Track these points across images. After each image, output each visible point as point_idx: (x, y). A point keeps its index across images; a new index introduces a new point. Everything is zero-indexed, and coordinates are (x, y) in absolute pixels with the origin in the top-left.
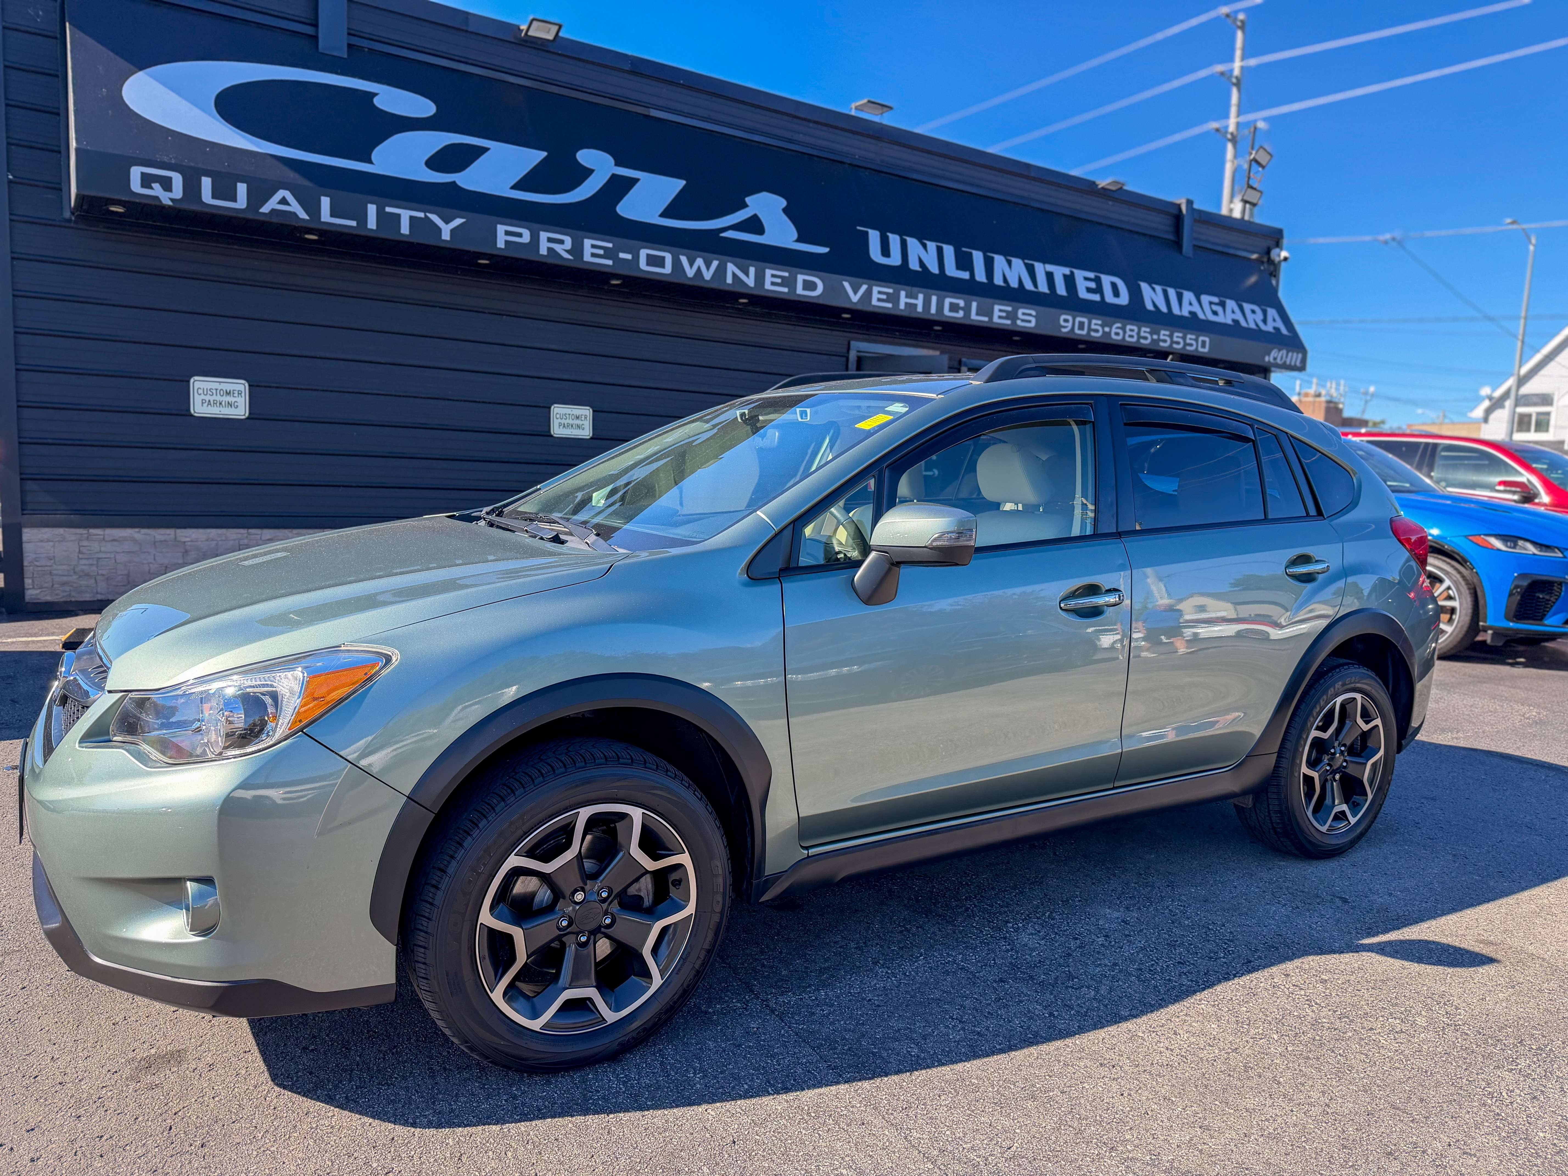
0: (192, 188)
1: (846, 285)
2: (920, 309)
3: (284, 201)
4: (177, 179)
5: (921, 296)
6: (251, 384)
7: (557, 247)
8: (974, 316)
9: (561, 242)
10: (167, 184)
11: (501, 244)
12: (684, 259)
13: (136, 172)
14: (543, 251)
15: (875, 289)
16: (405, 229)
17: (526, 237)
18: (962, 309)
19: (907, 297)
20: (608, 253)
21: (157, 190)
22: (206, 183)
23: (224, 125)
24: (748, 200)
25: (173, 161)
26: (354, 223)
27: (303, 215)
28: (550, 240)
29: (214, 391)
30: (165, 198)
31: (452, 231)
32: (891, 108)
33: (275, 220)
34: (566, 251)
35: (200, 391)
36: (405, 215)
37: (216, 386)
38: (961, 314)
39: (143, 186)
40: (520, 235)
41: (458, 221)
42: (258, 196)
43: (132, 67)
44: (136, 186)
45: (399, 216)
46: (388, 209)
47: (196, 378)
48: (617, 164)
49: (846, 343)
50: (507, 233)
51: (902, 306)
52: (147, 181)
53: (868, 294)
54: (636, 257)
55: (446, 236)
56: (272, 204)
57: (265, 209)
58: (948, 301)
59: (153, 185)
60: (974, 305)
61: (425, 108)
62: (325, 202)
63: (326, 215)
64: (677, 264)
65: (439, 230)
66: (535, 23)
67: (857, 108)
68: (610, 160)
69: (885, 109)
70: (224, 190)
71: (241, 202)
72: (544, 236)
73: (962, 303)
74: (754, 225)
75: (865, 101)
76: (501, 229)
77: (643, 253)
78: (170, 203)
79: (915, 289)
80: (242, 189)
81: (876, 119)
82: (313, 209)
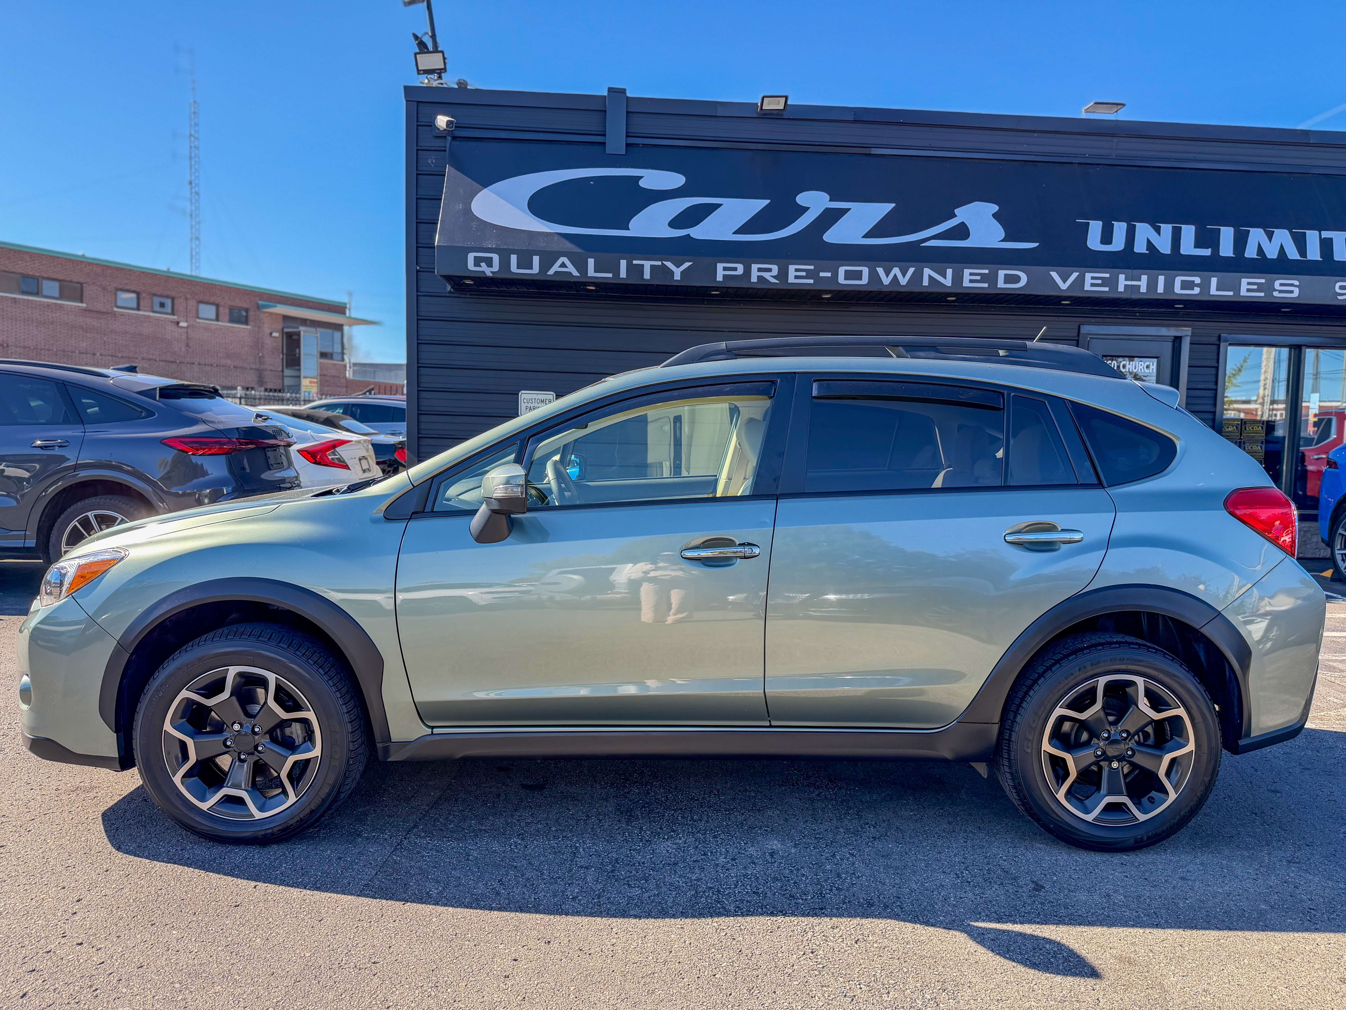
0: (505, 263)
1: (1054, 275)
2: (1143, 289)
3: (563, 265)
4: (496, 258)
5: (1144, 278)
6: (558, 394)
7: (766, 275)
8: (1213, 291)
9: (770, 270)
10: (489, 262)
11: (720, 278)
12: (880, 271)
13: (471, 257)
14: (754, 279)
15: (1088, 276)
16: (647, 275)
17: (740, 269)
18: (1198, 285)
19: (1126, 280)
20: (809, 274)
21: (484, 267)
22: (514, 258)
23: (531, 217)
24: (957, 211)
25: (494, 246)
26: (610, 275)
27: (575, 273)
28: (760, 270)
29: (534, 400)
30: (488, 271)
31: (682, 273)
32: (1124, 105)
33: (557, 279)
34: (772, 276)
35: (525, 401)
36: (647, 265)
37: (535, 396)
38: (1197, 290)
39: (475, 266)
40: (735, 269)
41: (687, 264)
42: (546, 264)
43: (480, 186)
44: (471, 266)
45: (643, 265)
46: (635, 262)
47: (523, 392)
48: (831, 200)
49: (1077, 327)
50: (725, 269)
51: (1121, 288)
52: (477, 261)
53: (1080, 281)
54: (835, 275)
55: (677, 277)
56: (556, 268)
57: (551, 272)
58: (1178, 280)
59: (481, 264)
60: (1214, 281)
61: (676, 180)
62: (591, 262)
63: (591, 272)
64: (874, 276)
65: (672, 273)
66: (765, 99)
67: (1087, 111)
68: (826, 196)
69: (1119, 107)
70: (525, 262)
71: (536, 269)
72: (755, 267)
73: (1197, 280)
74: (962, 231)
75: (1092, 104)
76: (720, 266)
77: (842, 270)
78: (491, 275)
79: (1136, 272)
80: (536, 259)
81: (1112, 117)
82: (582, 267)
